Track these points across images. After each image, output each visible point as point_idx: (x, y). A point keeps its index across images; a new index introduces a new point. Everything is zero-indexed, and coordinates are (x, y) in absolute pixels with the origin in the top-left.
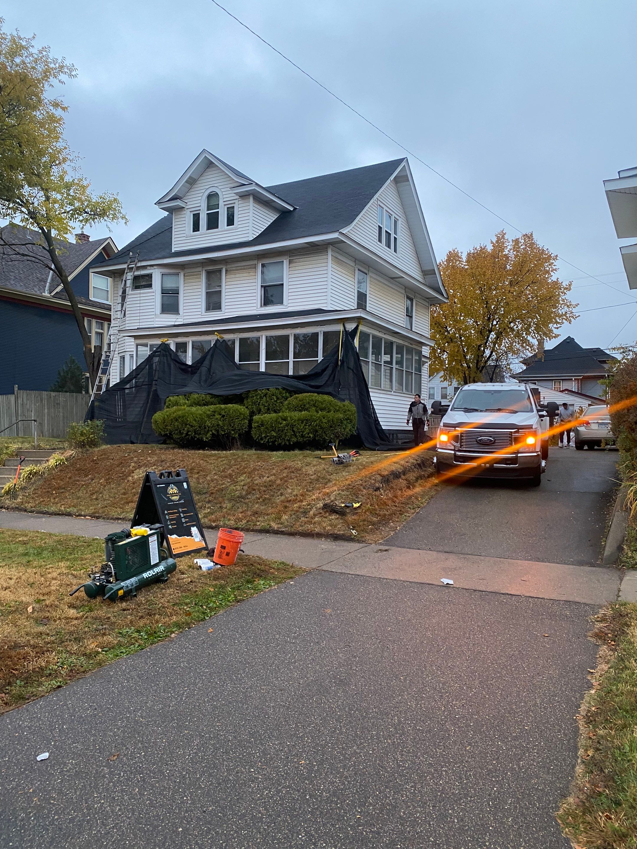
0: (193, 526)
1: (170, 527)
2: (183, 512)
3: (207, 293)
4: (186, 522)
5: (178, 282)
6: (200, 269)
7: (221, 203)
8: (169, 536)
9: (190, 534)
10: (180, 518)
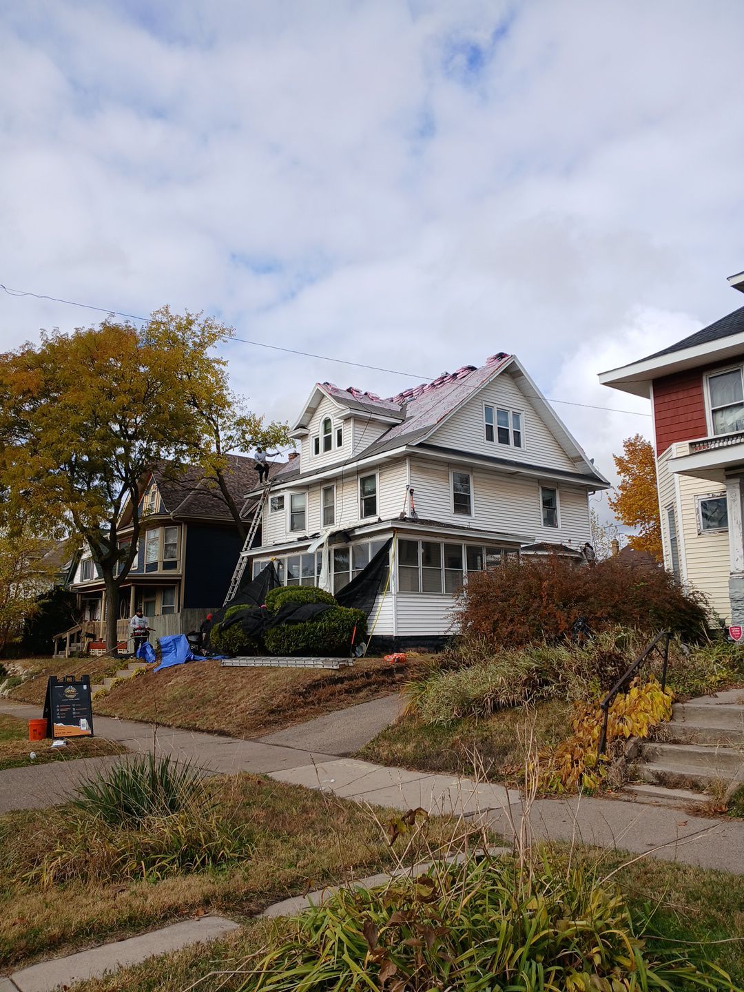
0: (83, 718)
1: (59, 717)
2: (76, 707)
3: (325, 509)
4: (76, 715)
5: (305, 502)
6: (319, 488)
7: (333, 428)
8: (55, 724)
9: (78, 724)
10: (72, 711)
